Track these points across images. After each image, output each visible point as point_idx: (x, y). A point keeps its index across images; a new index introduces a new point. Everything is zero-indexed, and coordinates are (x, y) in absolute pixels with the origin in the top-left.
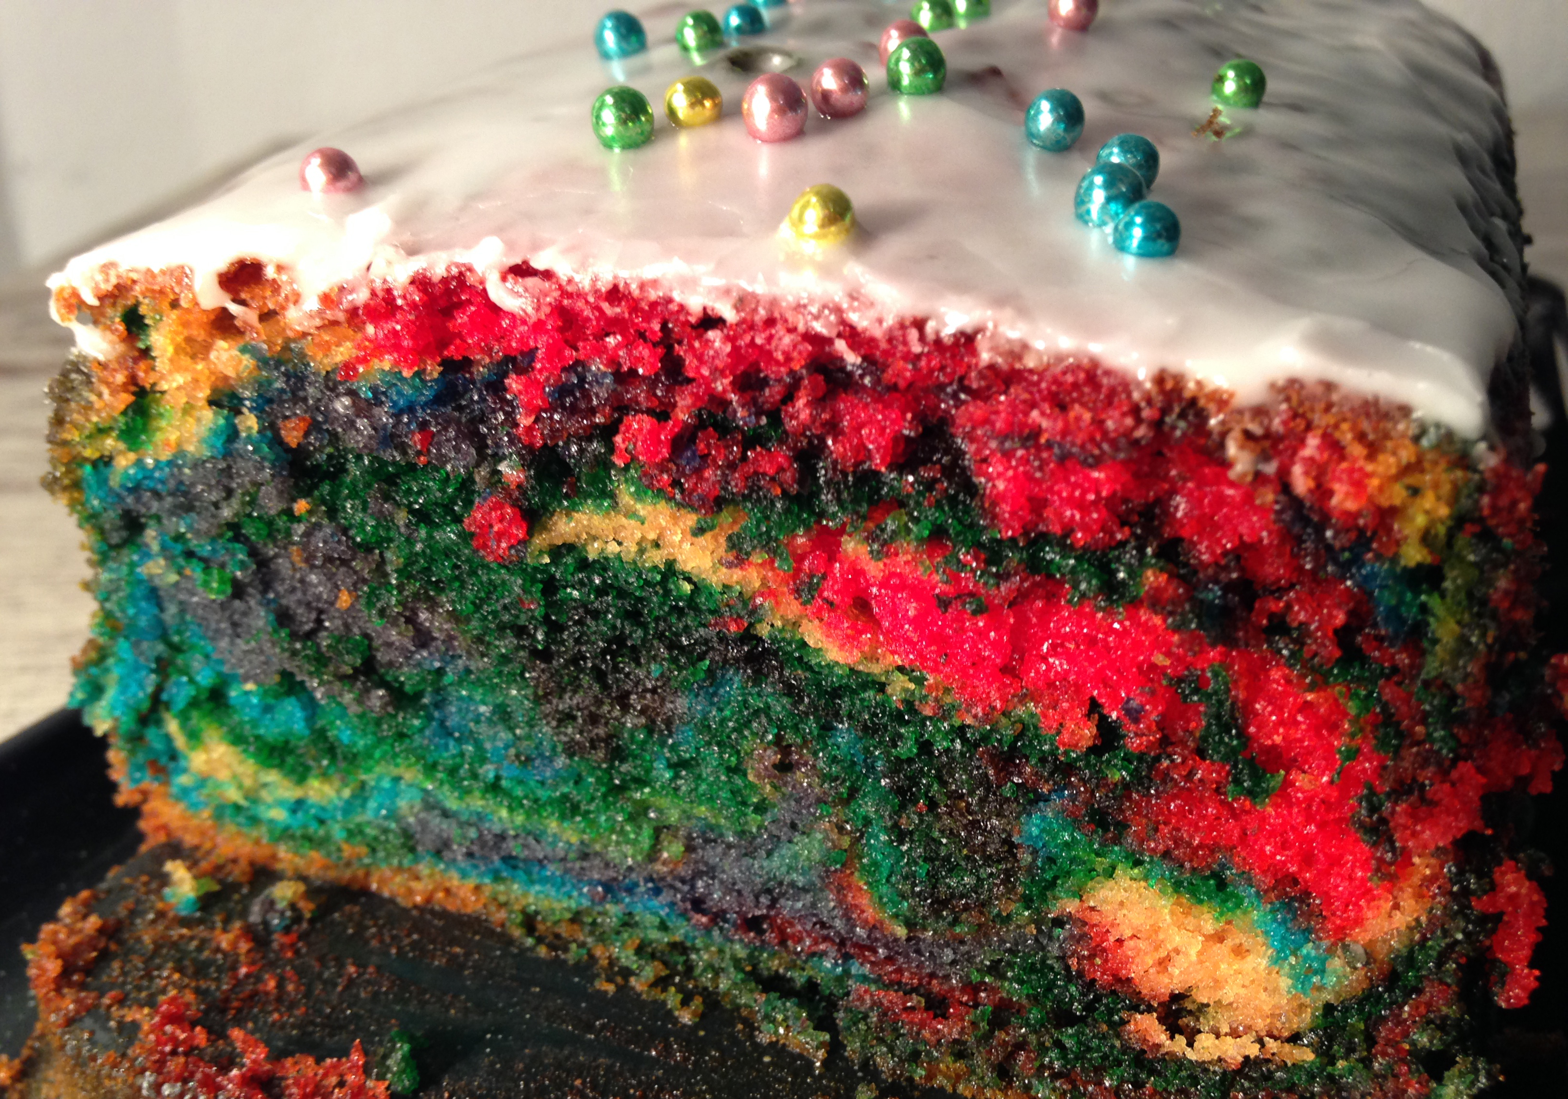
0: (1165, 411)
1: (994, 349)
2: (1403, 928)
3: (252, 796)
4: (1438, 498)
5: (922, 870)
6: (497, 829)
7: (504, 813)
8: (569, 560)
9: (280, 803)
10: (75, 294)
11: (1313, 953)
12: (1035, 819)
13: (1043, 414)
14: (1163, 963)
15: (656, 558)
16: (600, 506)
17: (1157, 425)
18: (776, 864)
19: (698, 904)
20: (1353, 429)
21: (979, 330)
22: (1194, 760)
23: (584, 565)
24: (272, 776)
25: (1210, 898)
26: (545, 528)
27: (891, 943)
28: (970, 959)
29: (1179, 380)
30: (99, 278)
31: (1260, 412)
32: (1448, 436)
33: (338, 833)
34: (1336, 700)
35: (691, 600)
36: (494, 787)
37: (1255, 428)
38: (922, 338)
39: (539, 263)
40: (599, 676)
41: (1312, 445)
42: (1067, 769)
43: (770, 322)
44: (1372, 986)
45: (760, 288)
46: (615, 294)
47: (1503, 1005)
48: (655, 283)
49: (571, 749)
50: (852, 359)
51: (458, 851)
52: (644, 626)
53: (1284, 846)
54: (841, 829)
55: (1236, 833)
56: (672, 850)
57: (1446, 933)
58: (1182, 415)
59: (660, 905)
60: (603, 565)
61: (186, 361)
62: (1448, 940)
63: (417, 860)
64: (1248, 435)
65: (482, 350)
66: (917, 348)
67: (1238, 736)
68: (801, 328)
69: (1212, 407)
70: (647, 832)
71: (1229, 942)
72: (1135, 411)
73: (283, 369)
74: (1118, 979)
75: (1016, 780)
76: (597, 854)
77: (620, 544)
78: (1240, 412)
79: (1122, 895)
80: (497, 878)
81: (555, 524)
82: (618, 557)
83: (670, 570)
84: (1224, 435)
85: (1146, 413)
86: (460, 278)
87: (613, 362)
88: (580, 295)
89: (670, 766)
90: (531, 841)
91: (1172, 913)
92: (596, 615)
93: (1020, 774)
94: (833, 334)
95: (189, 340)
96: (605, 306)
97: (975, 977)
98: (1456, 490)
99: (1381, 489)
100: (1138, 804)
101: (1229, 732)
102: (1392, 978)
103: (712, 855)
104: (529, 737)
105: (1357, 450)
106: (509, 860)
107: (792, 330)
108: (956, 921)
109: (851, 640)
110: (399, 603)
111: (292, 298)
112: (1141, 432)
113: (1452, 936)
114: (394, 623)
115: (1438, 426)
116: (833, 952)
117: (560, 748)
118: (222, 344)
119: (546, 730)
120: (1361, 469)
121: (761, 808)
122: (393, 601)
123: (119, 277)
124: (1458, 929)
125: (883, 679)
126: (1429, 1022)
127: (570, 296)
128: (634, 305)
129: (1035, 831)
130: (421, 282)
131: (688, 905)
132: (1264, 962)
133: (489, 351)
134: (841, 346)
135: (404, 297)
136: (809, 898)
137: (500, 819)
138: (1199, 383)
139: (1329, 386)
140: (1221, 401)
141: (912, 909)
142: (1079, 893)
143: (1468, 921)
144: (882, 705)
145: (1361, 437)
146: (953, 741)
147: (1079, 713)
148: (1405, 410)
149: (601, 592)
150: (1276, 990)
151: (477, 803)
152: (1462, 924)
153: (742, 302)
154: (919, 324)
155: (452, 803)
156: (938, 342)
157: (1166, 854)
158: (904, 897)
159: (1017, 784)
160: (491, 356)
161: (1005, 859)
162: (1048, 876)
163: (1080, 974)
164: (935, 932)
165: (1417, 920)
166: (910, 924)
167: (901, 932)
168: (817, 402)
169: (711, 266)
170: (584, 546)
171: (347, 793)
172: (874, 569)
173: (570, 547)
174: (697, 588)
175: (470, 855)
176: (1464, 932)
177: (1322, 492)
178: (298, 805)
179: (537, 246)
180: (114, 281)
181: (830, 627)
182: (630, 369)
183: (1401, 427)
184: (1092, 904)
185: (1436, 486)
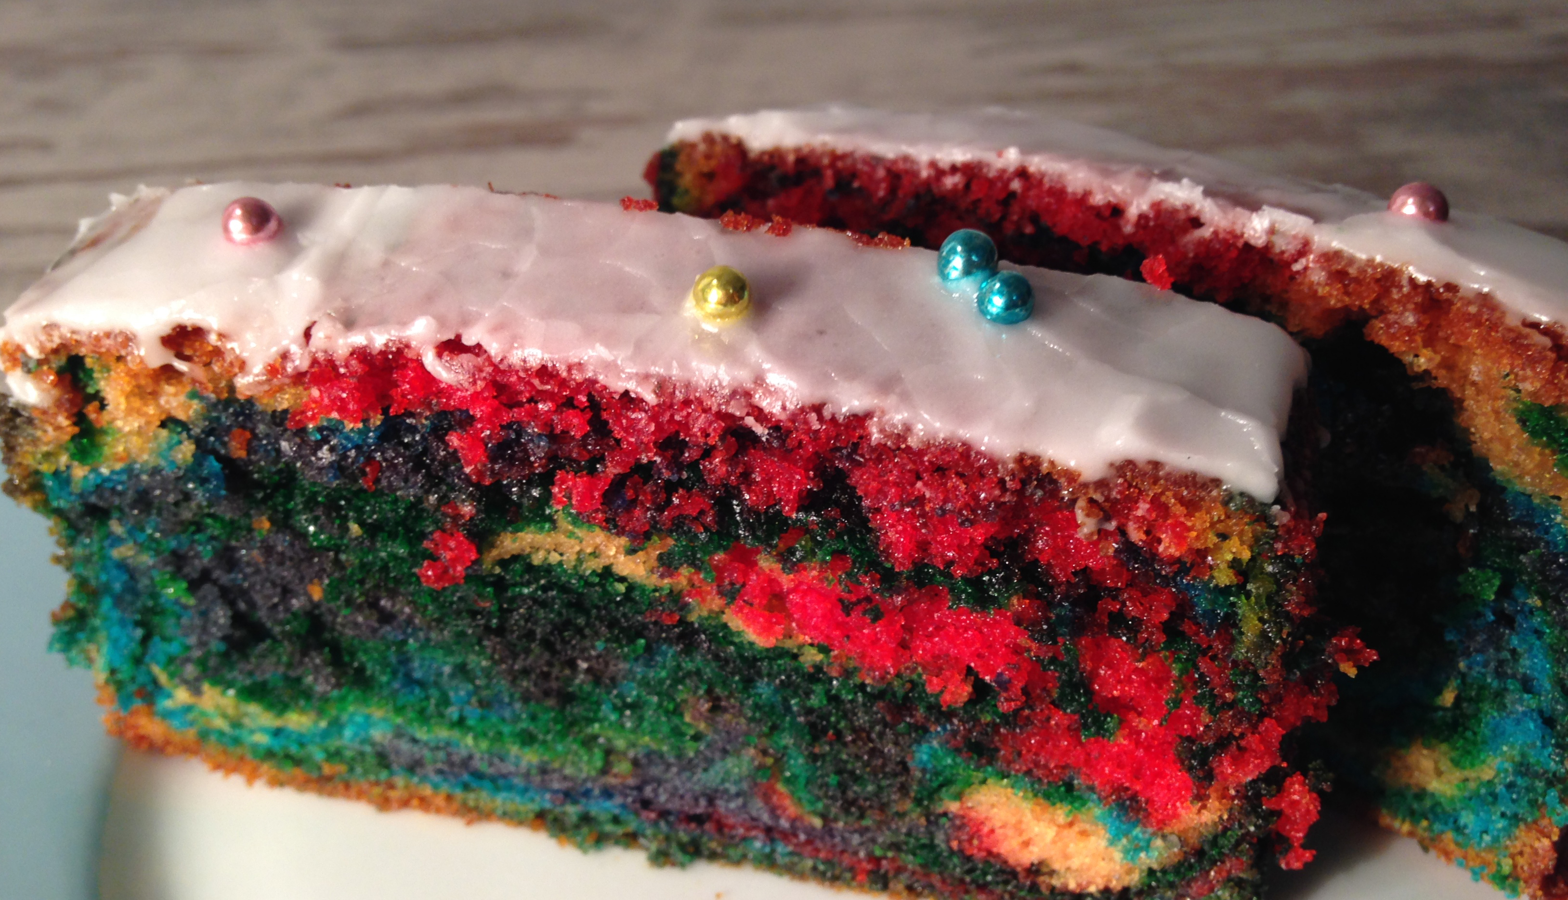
0: (1024, 483)
1: (882, 431)
2: (1209, 823)
3: (236, 724)
4: (1242, 543)
5: (833, 780)
6: (464, 753)
7: (469, 740)
8: (517, 566)
9: (263, 730)
10: (19, 348)
11: (1140, 836)
12: (925, 747)
13: (926, 484)
14: (1026, 844)
15: (592, 566)
16: (542, 528)
17: (1020, 493)
18: (710, 778)
19: (646, 804)
20: (1175, 496)
21: (869, 415)
22: (1049, 709)
23: (530, 568)
24: (253, 709)
25: (1061, 801)
26: (492, 546)
27: (810, 831)
28: (873, 841)
29: (1036, 461)
30: (43, 338)
31: (1102, 484)
32: (1249, 501)
33: (319, 756)
34: (1163, 664)
35: (628, 596)
36: (461, 723)
37: (1098, 497)
38: (821, 419)
39: (469, 340)
40: (547, 644)
41: (1142, 509)
42: (950, 715)
43: (687, 403)
44: (1186, 859)
45: (675, 372)
46: (544, 372)
47: (1283, 866)
48: (580, 366)
49: (526, 698)
50: (760, 430)
51: (430, 769)
52: (587, 613)
53: (1120, 766)
54: (765, 753)
55: (1082, 757)
56: (623, 767)
57: (1241, 826)
58: (1040, 486)
59: (612, 806)
60: (547, 569)
61: (137, 403)
62: (1243, 831)
63: (392, 773)
64: (1091, 501)
65: (421, 404)
66: (816, 426)
67: (1085, 694)
68: (715, 408)
69: (1063, 481)
70: (598, 754)
71: (1076, 828)
72: (1002, 482)
73: (231, 410)
74: (990, 853)
75: (908, 719)
76: (554, 771)
77: (561, 555)
78: (1085, 485)
79: (994, 799)
80: (466, 787)
81: (502, 542)
82: (560, 563)
83: (607, 573)
84: (1073, 501)
85: (1010, 484)
86: (399, 352)
87: (548, 426)
88: (511, 370)
89: (615, 708)
90: (496, 761)
91: (1032, 811)
92: (543, 604)
93: (912, 716)
94: (744, 414)
95: (138, 386)
96: (536, 382)
97: (878, 852)
98: (1256, 539)
99: (1198, 538)
100: (1006, 736)
101: (1078, 692)
102: (1200, 853)
103: (656, 771)
104: (487, 686)
105: (1178, 510)
106: (478, 775)
107: (706, 411)
108: (862, 816)
109: (766, 630)
110: (362, 594)
111: (237, 364)
112: (1007, 498)
113: (1246, 828)
114: (359, 608)
115: (1242, 494)
116: (761, 836)
117: (517, 695)
118: (170, 389)
119: (503, 684)
120: (1183, 523)
121: (697, 737)
122: (357, 594)
123: (61, 337)
124: (1250, 824)
125: (795, 651)
126: (1229, 880)
127: (504, 372)
128: (563, 383)
129: (925, 757)
130: (361, 354)
131: (638, 805)
132: (1103, 843)
133: (429, 406)
134: (750, 421)
135: (346, 366)
136: (740, 801)
137: (466, 746)
138: (1052, 463)
139: (1156, 465)
140: (1071, 476)
141: (827, 807)
142: (959, 796)
143: (1258, 818)
144: (797, 670)
145: (1181, 501)
146: (856, 694)
147: (959, 677)
148: (1217, 482)
149: (545, 589)
150: (1111, 859)
151: (443, 733)
152: (1254, 820)
153: (662, 386)
154: (818, 408)
155: (422, 734)
156: (833, 420)
157: (1029, 773)
158: (819, 799)
159: (909, 724)
160: (431, 410)
161: (901, 774)
162: (935, 784)
163: (961, 851)
164: (846, 823)
165: (1221, 817)
166: (824, 816)
167: (817, 822)
168: (732, 460)
169: (629, 351)
170: (529, 556)
171: (323, 724)
172: (786, 581)
173: (515, 558)
174: (631, 588)
175: (440, 772)
176: (1255, 826)
177: (1153, 540)
178: (277, 732)
179: (467, 321)
180: (57, 341)
181: (751, 619)
182: (562, 432)
183: (1214, 493)
184: (970, 804)
185: (1241, 534)
